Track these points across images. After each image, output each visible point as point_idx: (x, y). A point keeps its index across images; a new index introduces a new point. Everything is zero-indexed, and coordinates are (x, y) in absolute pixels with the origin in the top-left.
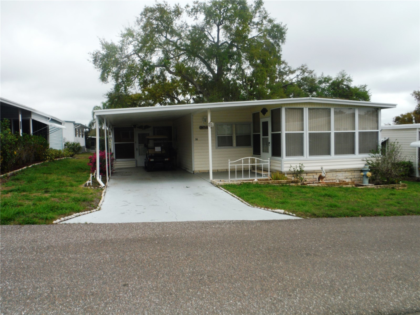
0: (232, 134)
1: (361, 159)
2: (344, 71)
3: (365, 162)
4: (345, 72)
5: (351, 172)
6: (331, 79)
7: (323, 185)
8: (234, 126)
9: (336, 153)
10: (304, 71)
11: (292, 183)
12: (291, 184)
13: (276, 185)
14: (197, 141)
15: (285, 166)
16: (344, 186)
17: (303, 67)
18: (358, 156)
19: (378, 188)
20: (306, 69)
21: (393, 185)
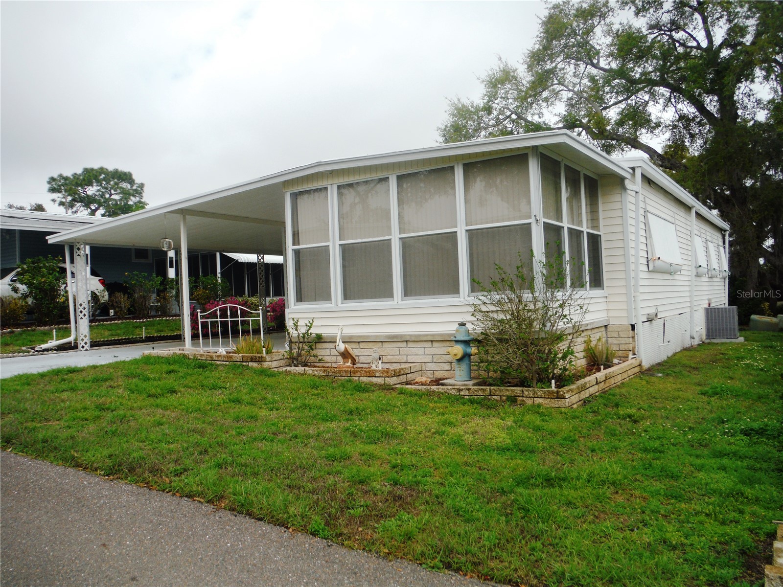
1: (472, 309)
7: (317, 371)
9: (408, 292)
11: (251, 361)
12: (251, 364)
13: (224, 363)
16: (364, 379)
18: (467, 298)
19: (462, 393)
21: (513, 391)
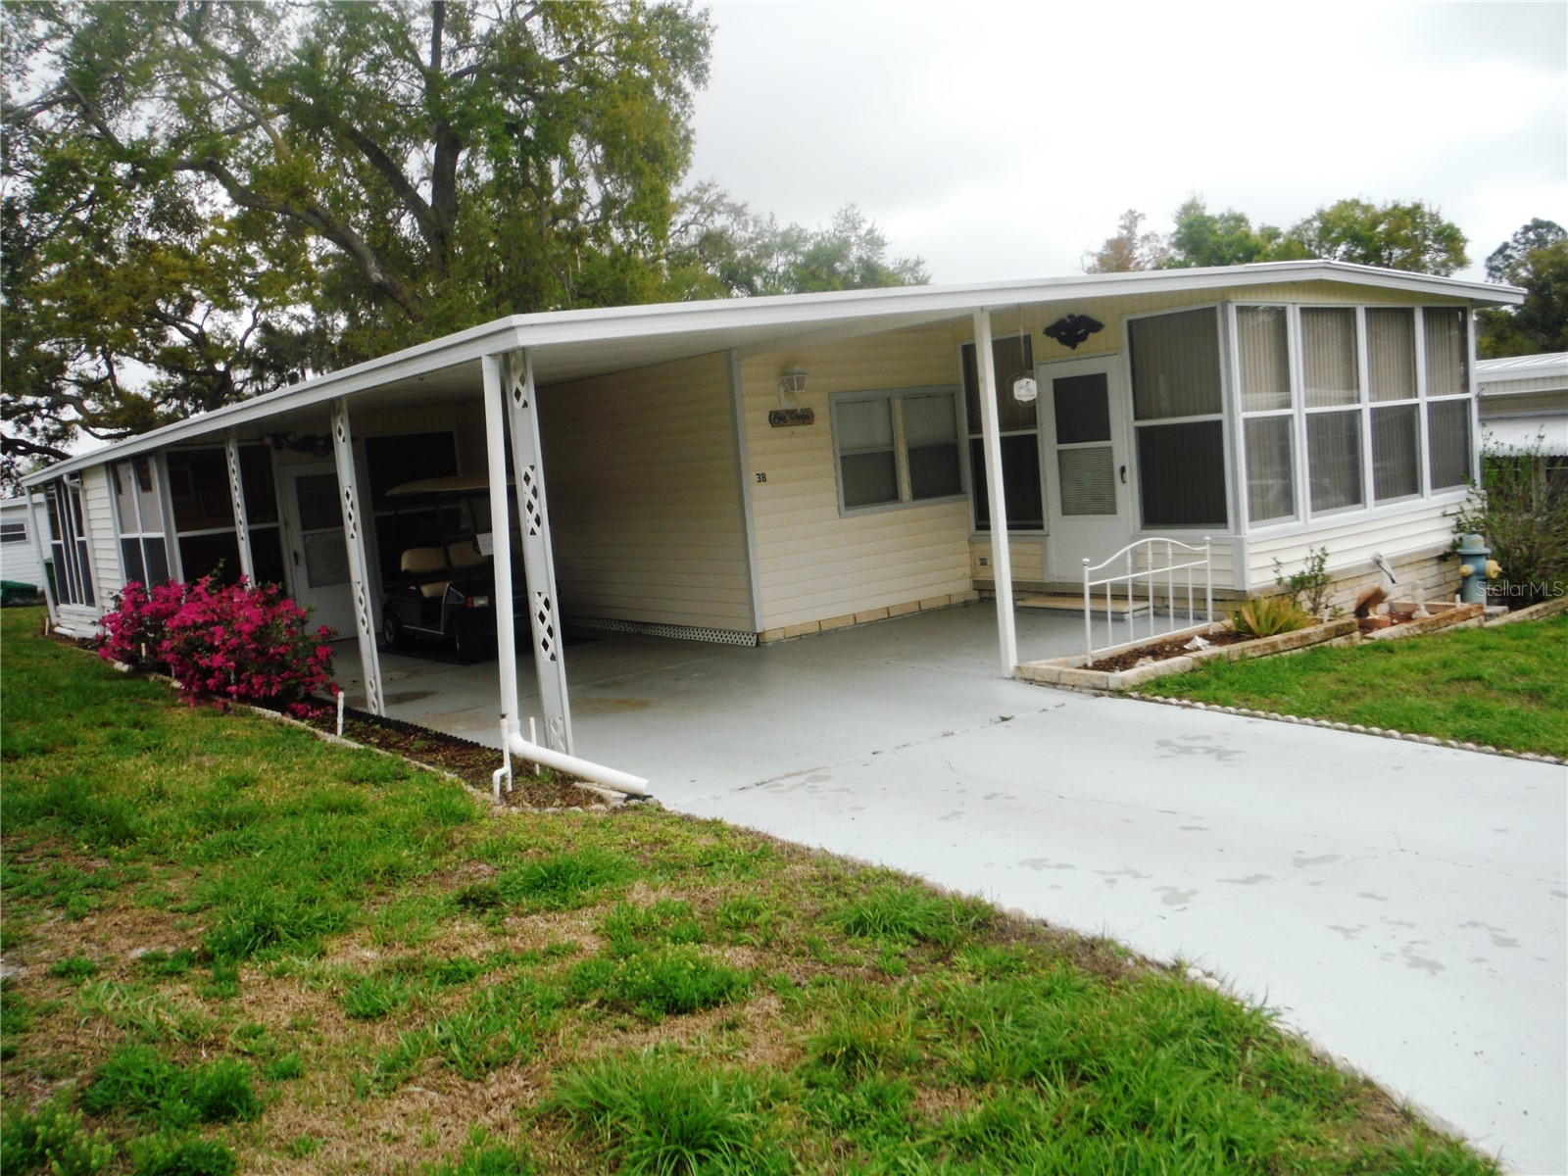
0: (892, 443)
1: (1439, 513)
2: (853, 206)
3: (1452, 522)
4: (856, 211)
5: (1417, 566)
6: (805, 240)
8: (897, 404)
10: (710, 209)
14: (763, 486)
15: (1252, 563)
17: (705, 191)
18: (1430, 498)
20: (720, 197)
